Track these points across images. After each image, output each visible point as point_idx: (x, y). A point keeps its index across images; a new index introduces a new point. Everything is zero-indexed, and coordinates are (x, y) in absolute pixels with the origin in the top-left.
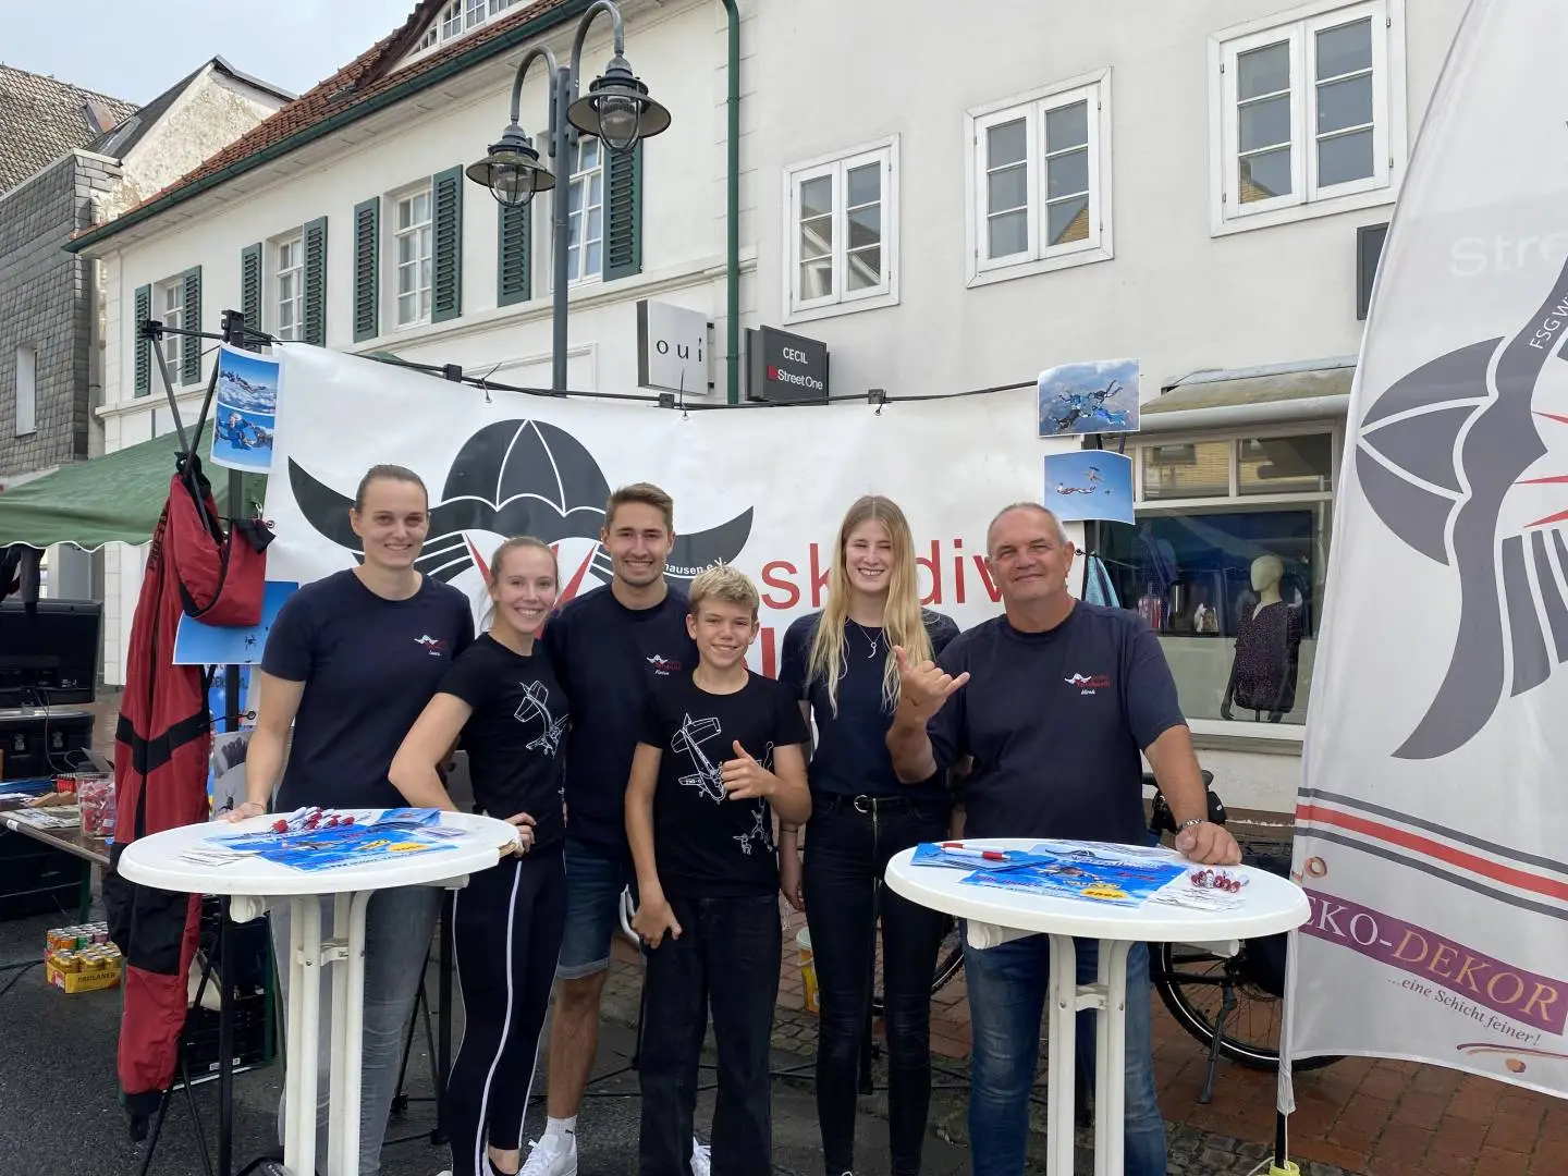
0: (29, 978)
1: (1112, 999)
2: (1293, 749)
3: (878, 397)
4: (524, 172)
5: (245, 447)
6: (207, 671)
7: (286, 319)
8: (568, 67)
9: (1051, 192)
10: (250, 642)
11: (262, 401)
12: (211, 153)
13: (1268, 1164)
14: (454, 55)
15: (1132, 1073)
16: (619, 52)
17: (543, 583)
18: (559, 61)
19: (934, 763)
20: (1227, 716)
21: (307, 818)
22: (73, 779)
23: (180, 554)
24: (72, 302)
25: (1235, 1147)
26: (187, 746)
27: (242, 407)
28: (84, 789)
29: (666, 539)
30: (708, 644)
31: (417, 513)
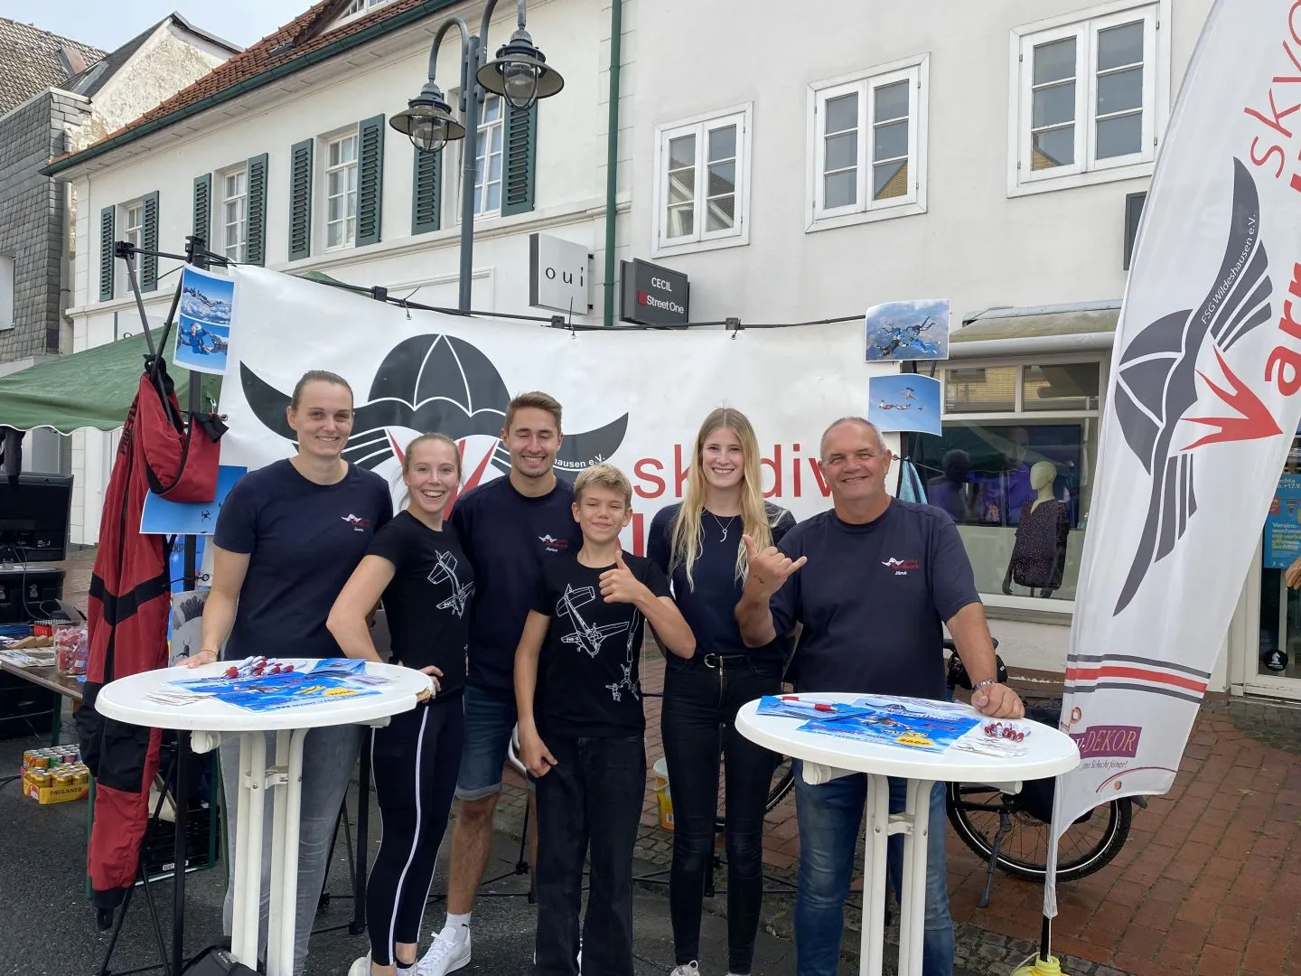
0: (9, 789)
1: (917, 826)
2: (1064, 620)
3: (735, 324)
4: (439, 123)
5: (203, 352)
6: (168, 539)
7: (231, 238)
8: (478, 35)
9: (877, 156)
10: (206, 516)
11: (219, 314)
12: (168, 95)
13: (1035, 958)
14: (379, 20)
16: (522, 25)
17: (445, 469)
18: (471, 29)
19: (774, 629)
20: (1007, 592)
21: (255, 665)
22: (49, 626)
23: (146, 441)
24: (46, 218)
25: (1006, 943)
26: (151, 602)
27: (201, 318)
28: (59, 635)
29: (555, 438)
30: (588, 524)
31: (344, 411)
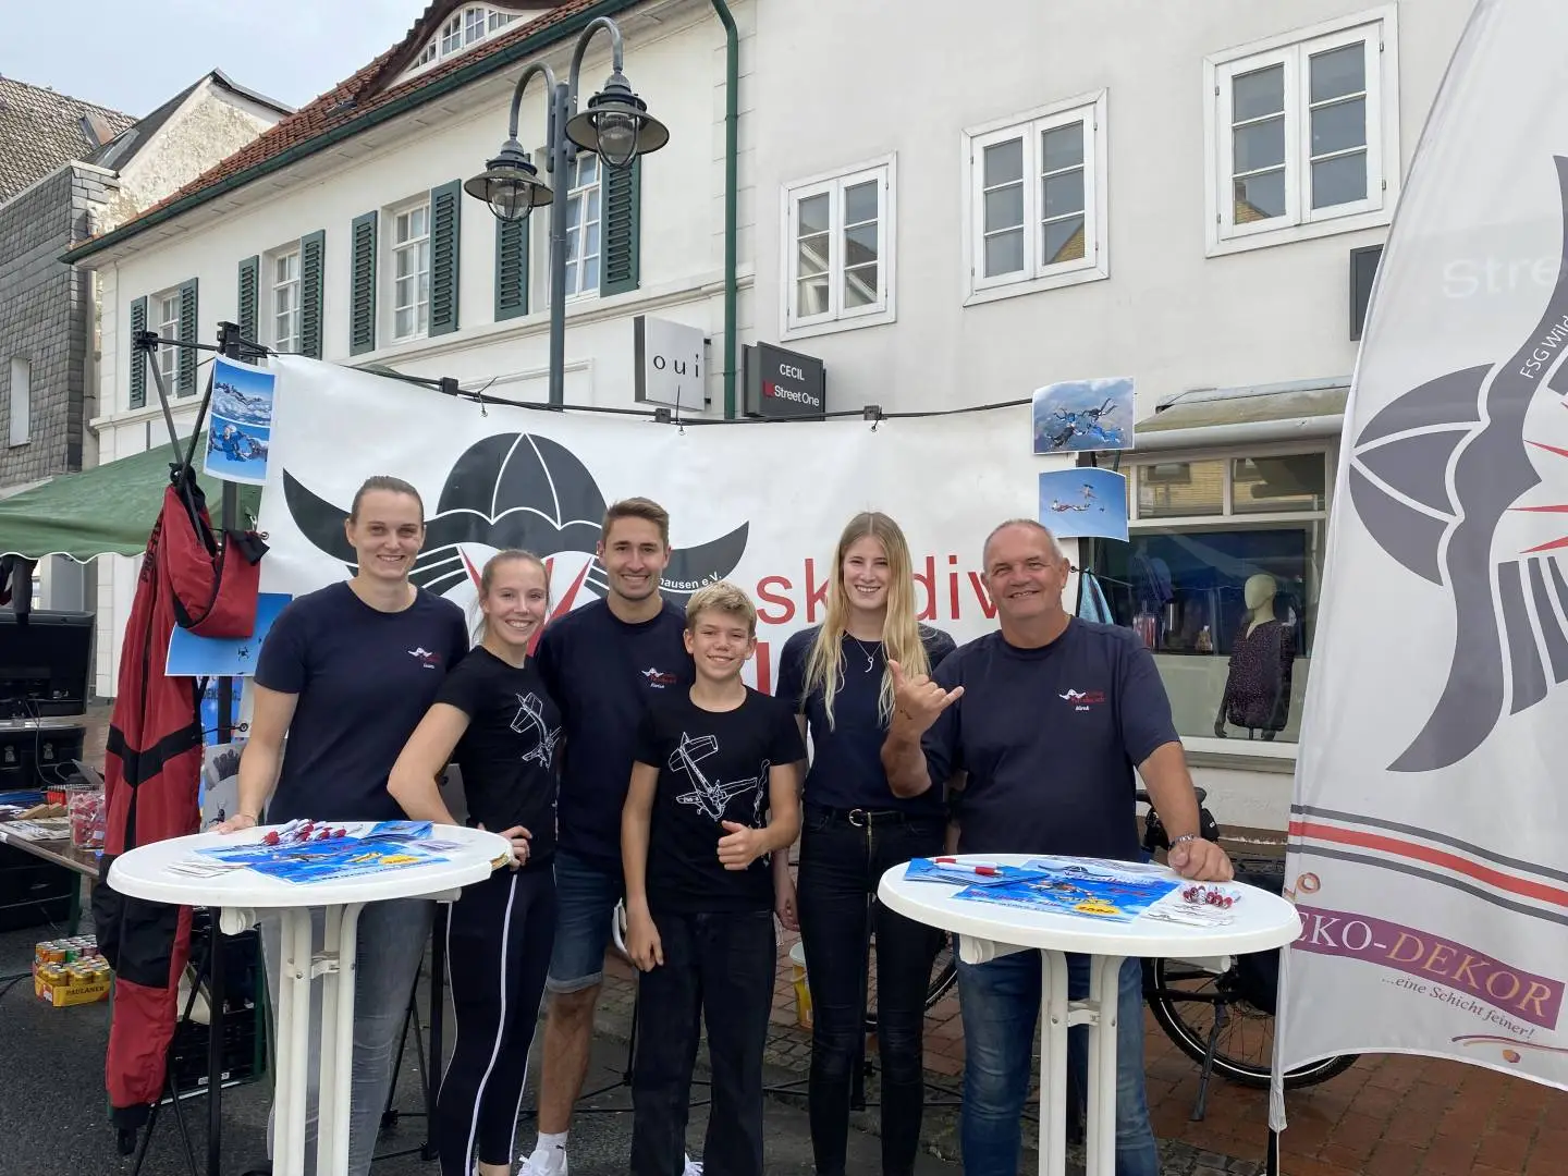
0: (18, 990)
1: (1104, 1016)
2: (1286, 767)
3: (875, 414)
4: (522, 187)
5: (239, 458)
6: (199, 682)
7: (283, 332)
8: (567, 83)
9: (1047, 212)
10: (243, 654)
11: (258, 413)
12: (209, 166)
14: (454, 70)
15: (1123, 1091)
16: (618, 69)
17: (534, 595)
18: (558, 76)
19: (929, 777)
20: (1221, 734)
21: (299, 830)
22: (64, 792)
23: (172, 565)
24: (67, 314)
25: (1227, 1165)
26: (177, 759)
27: (237, 418)
28: (75, 801)
29: (661, 553)
30: (704, 657)
31: (409, 525)
